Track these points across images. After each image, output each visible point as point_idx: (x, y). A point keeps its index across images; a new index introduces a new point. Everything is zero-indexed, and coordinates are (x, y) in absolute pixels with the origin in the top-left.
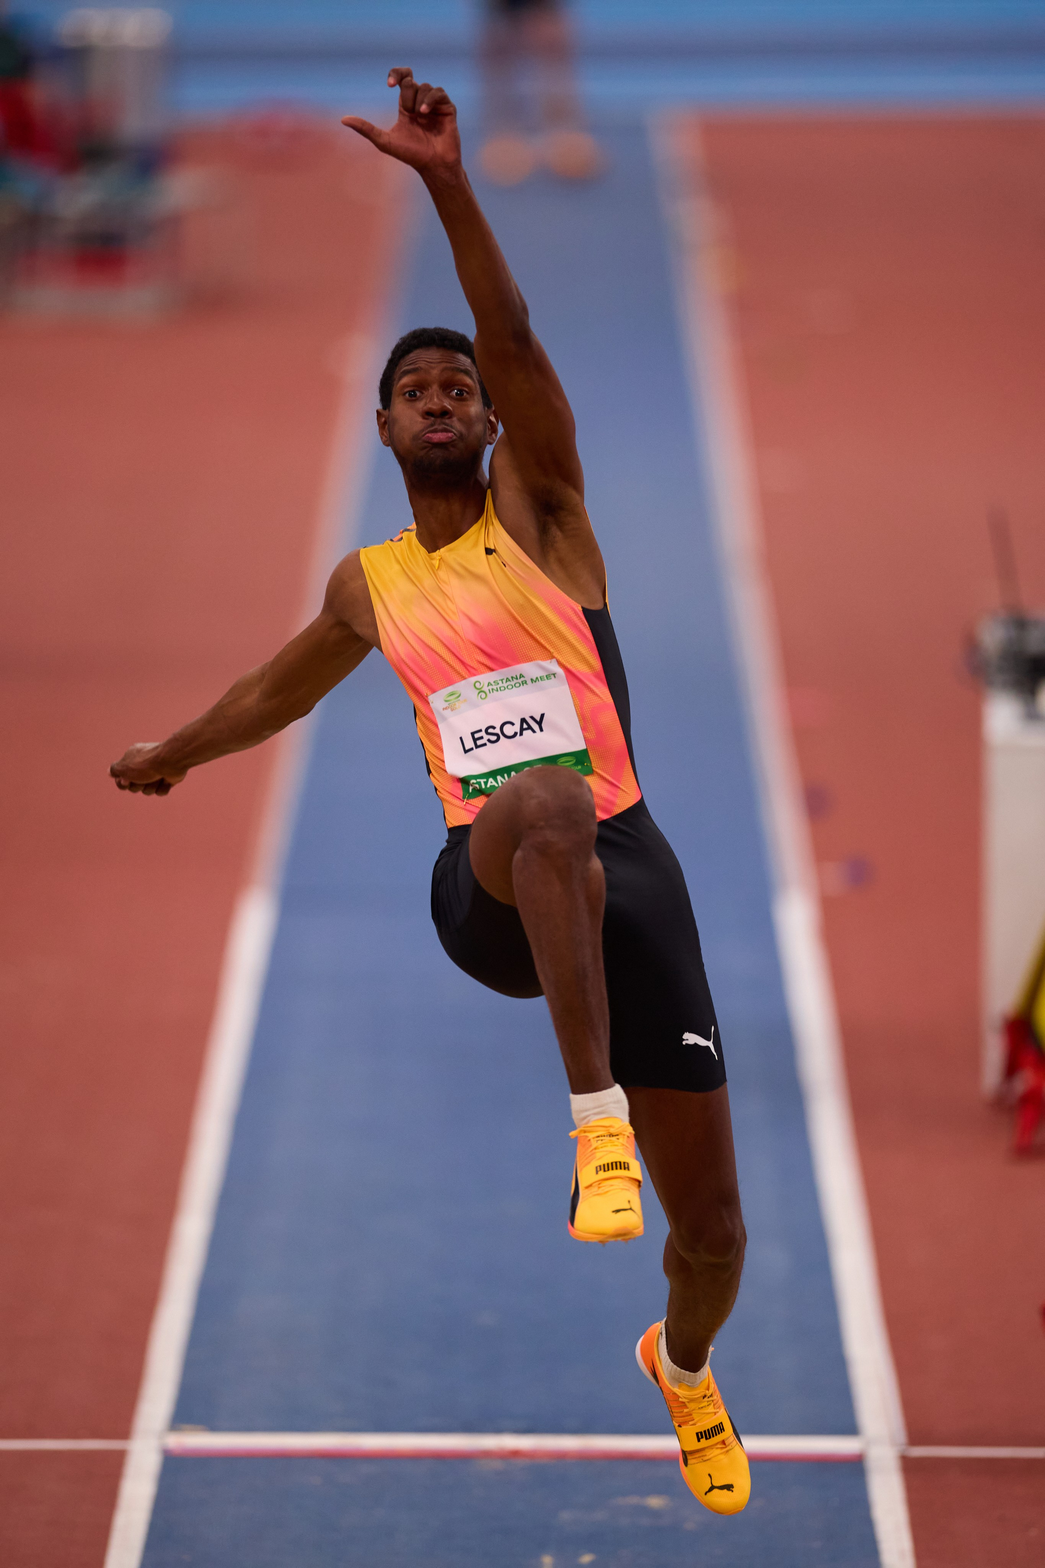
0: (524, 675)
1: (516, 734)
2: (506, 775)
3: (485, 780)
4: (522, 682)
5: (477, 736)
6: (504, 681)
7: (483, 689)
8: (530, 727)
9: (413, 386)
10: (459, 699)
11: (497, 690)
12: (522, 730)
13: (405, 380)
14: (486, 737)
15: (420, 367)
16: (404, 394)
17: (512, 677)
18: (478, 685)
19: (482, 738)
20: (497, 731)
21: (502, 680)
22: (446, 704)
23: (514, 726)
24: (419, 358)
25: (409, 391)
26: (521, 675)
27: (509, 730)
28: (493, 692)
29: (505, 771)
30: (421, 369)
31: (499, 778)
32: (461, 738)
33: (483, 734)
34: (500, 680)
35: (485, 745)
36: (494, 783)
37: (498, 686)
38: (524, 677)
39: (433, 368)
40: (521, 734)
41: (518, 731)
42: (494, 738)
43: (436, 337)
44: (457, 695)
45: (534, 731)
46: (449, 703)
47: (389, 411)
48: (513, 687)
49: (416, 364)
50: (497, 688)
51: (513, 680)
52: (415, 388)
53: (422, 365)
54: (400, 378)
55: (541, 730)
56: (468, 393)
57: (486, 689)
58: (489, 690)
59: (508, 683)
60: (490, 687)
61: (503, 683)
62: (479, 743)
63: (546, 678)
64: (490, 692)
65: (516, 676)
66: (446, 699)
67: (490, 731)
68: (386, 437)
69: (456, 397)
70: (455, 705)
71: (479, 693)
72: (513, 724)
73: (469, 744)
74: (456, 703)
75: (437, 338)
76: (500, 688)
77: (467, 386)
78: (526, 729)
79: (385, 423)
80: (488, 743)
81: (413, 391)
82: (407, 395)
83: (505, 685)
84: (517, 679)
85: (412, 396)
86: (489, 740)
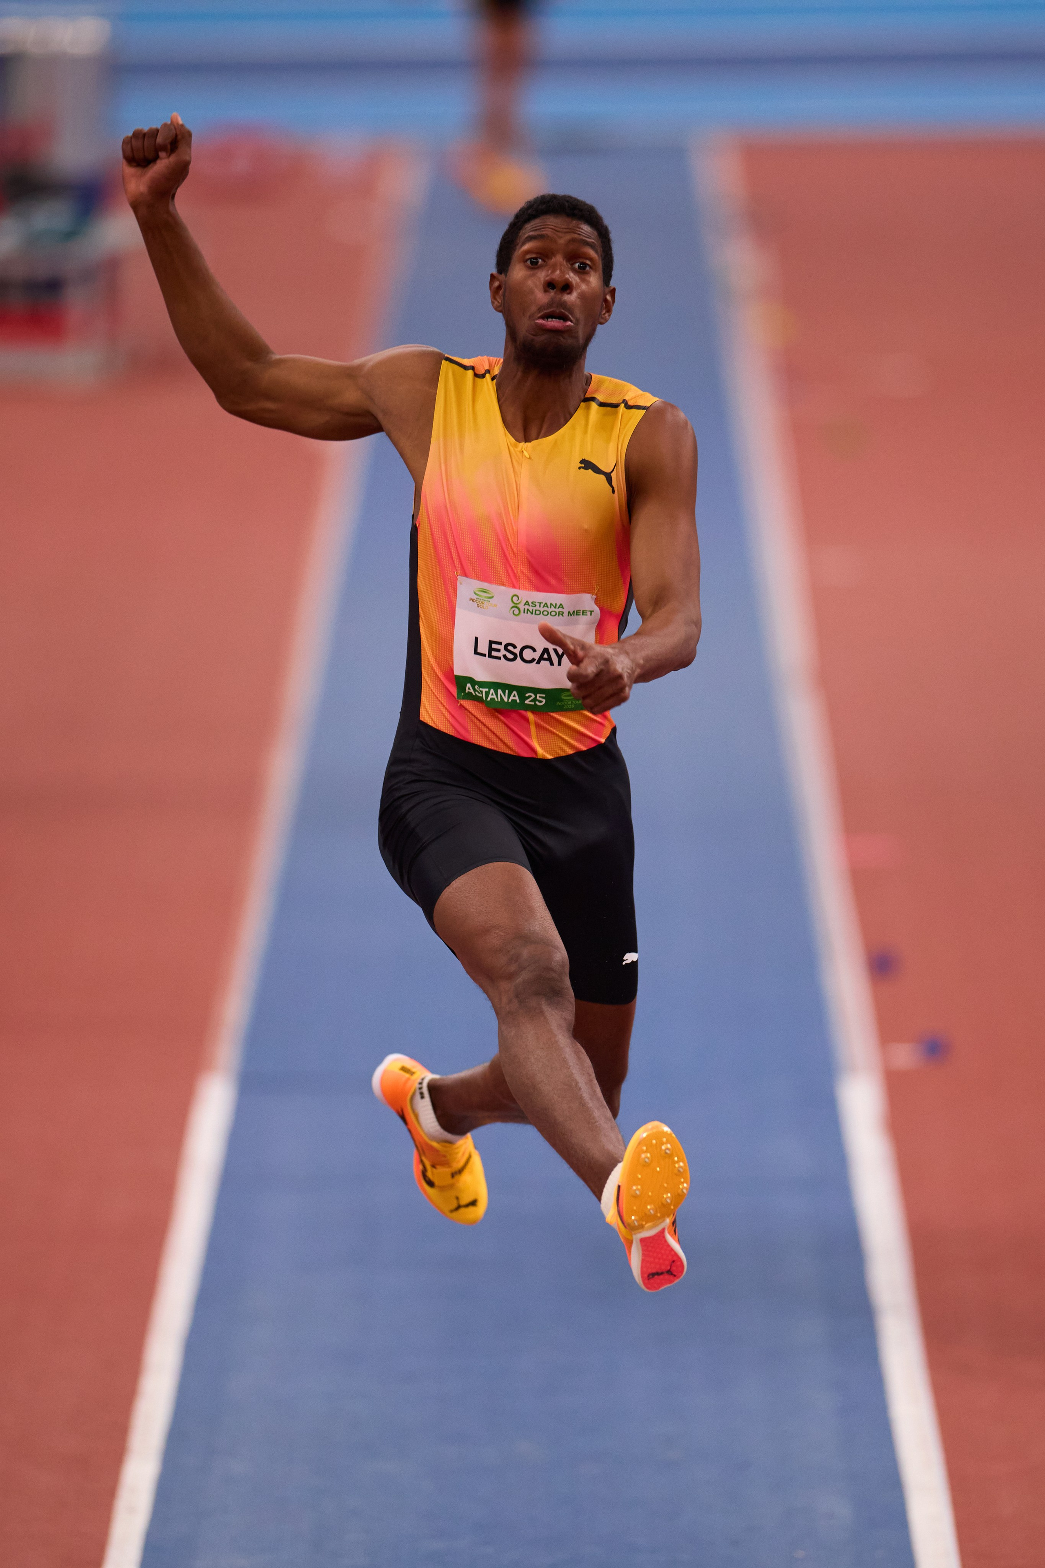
0: (564, 607)
1: (533, 660)
2: (507, 691)
3: (487, 690)
4: (559, 612)
5: (494, 646)
6: (542, 605)
7: (518, 606)
8: (549, 659)
9: (537, 253)
10: (489, 600)
11: (532, 613)
12: (541, 658)
13: (526, 247)
14: (503, 652)
15: (547, 234)
16: (527, 261)
17: (551, 604)
18: (515, 599)
19: (499, 650)
20: (517, 651)
21: (540, 603)
22: (474, 597)
23: (535, 653)
24: (546, 225)
25: (532, 258)
26: (561, 604)
27: (528, 655)
28: (527, 613)
29: (508, 688)
30: (548, 236)
31: (500, 691)
32: (476, 639)
33: (501, 647)
34: (538, 603)
35: (499, 658)
36: (494, 696)
37: (534, 609)
38: (563, 608)
39: (560, 237)
40: (538, 662)
41: (537, 659)
42: (511, 656)
43: (567, 204)
44: (489, 596)
45: (552, 664)
46: (478, 597)
47: (506, 276)
48: (548, 614)
49: (543, 231)
50: (533, 610)
51: (551, 607)
52: (539, 256)
53: (548, 232)
54: (523, 244)
55: (560, 664)
56: (591, 267)
57: (521, 606)
58: (524, 609)
59: (545, 608)
60: (527, 607)
61: (540, 606)
62: (494, 653)
63: (581, 613)
64: (524, 612)
65: (556, 604)
66: (477, 592)
67: (510, 648)
68: (498, 302)
69: (578, 270)
70: (483, 603)
71: (512, 607)
72: (534, 650)
73: (483, 648)
74: (485, 602)
75: (567, 207)
76: (536, 610)
77: (591, 259)
78: (545, 659)
79: (499, 287)
80: (502, 658)
81: (536, 259)
82: (529, 262)
83: (542, 609)
84: (555, 607)
85: (533, 265)
86: (505, 656)
